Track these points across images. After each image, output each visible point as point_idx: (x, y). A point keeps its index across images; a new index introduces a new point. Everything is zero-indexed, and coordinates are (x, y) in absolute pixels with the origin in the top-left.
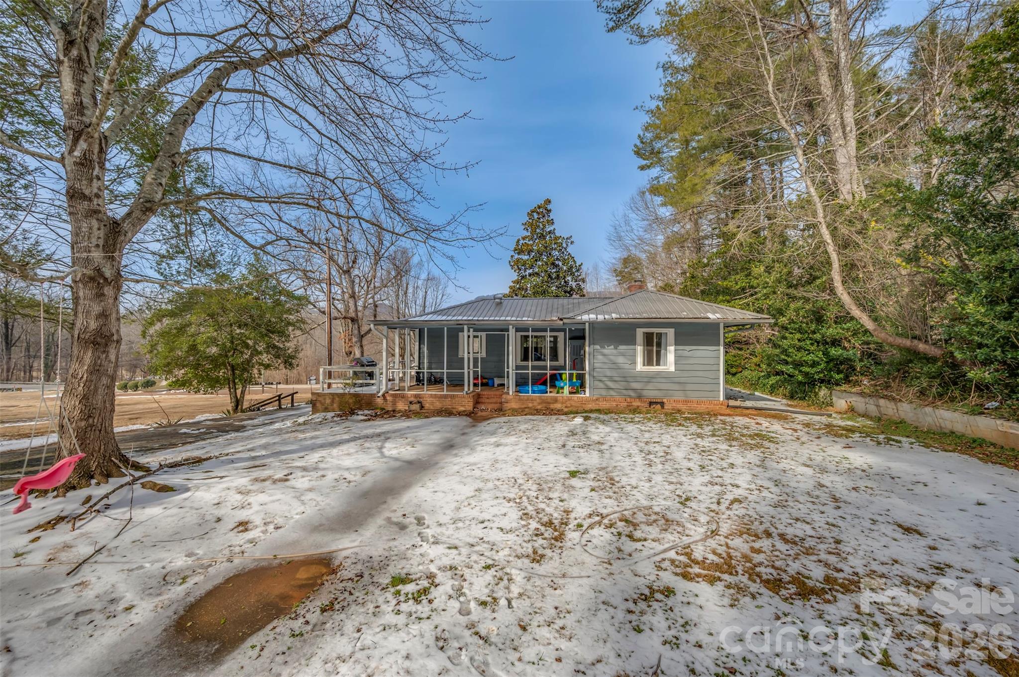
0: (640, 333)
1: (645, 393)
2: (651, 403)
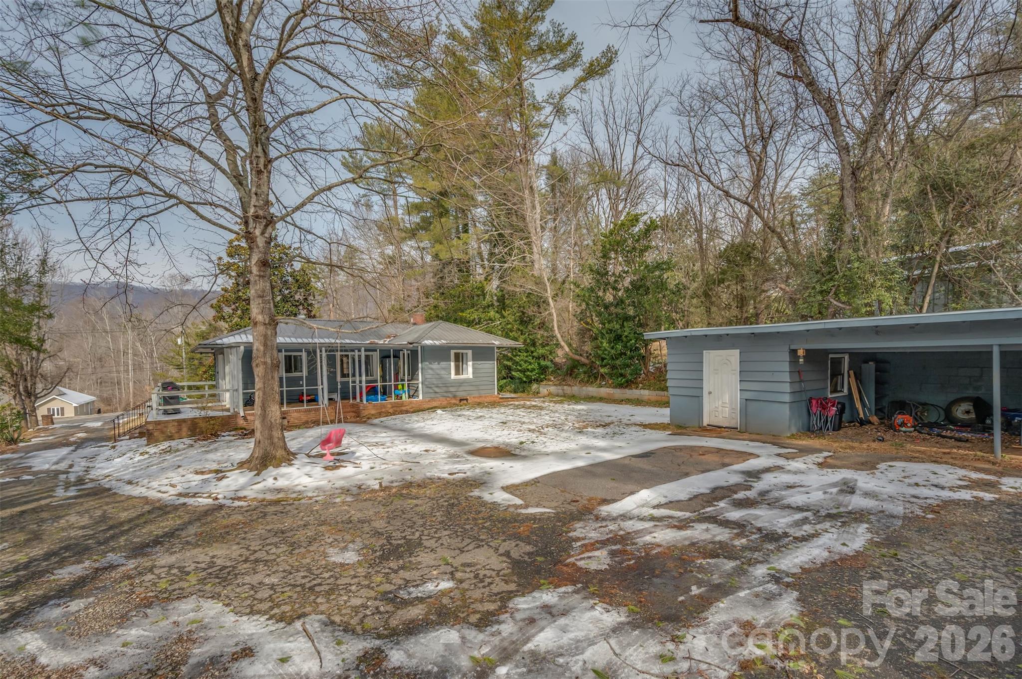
0: (453, 352)
1: (458, 394)
2: (461, 400)
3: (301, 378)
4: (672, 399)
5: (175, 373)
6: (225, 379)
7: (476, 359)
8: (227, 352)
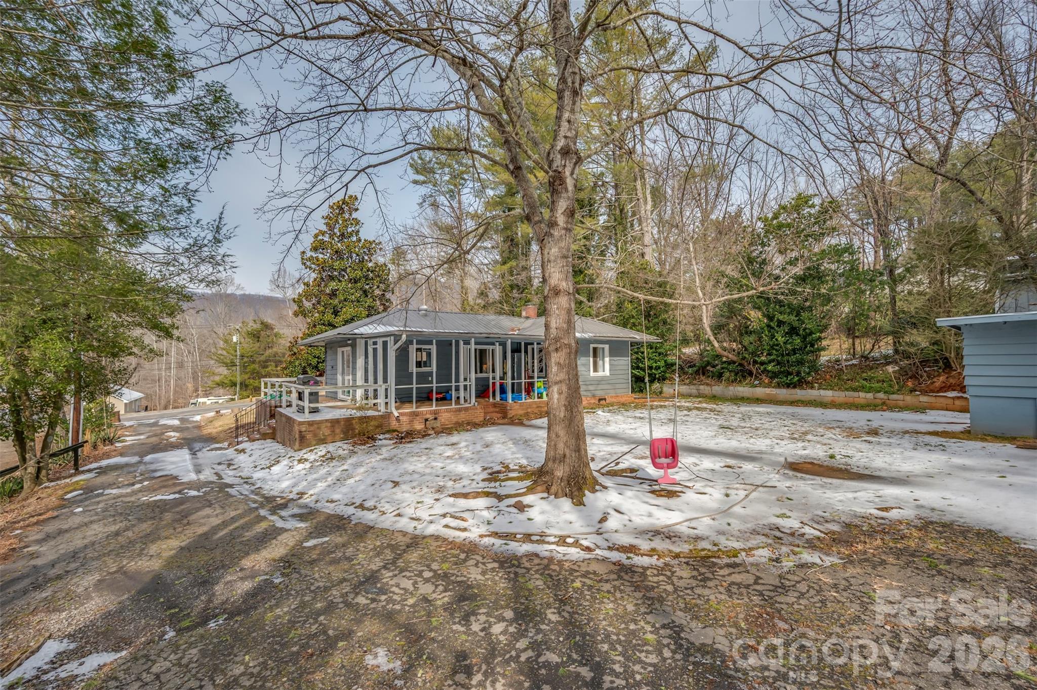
0: (591, 346)
1: (597, 393)
2: (600, 400)
3: (431, 374)
4: (973, 403)
5: (224, 371)
6: (354, 374)
7: (612, 354)
8: (361, 344)
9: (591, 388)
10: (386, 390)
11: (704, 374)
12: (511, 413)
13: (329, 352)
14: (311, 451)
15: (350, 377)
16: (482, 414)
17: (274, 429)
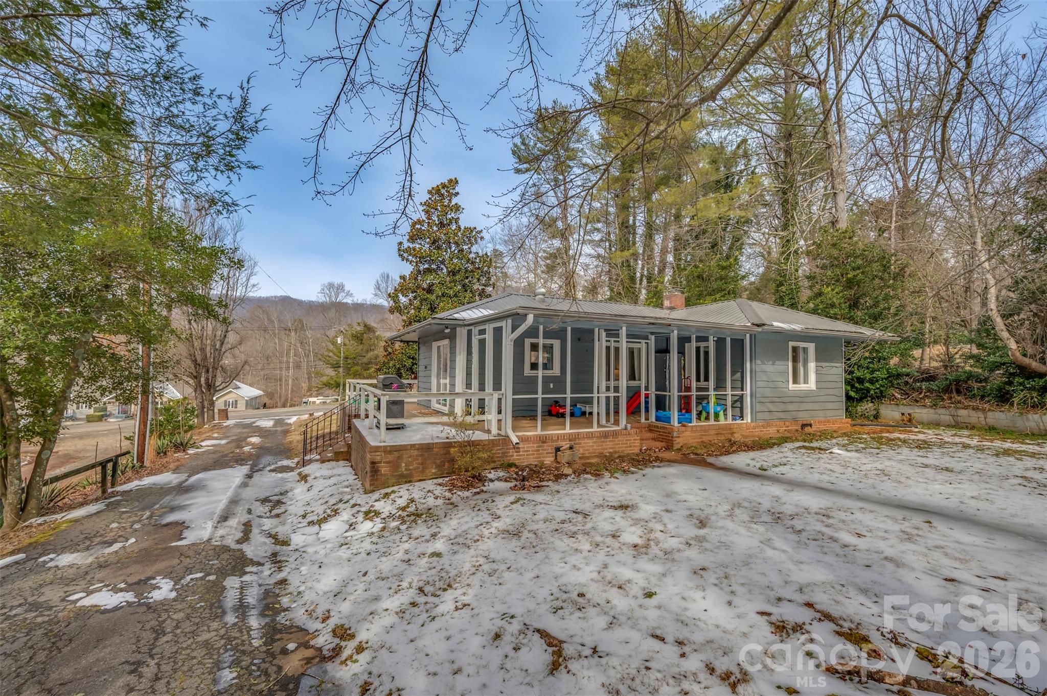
0: (790, 345)
1: (799, 415)
2: (803, 426)
3: (563, 379)
5: (331, 372)
6: (453, 377)
7: (821, 357)
8: (462, 333)
9: (791, 407)
10: (500, 400)
11: (958, 392)
12: (679, 442)
13: (423, 348)
14: (387, 495)
15: (448, 381)
16: (637, 443)
17: (349, 446)
